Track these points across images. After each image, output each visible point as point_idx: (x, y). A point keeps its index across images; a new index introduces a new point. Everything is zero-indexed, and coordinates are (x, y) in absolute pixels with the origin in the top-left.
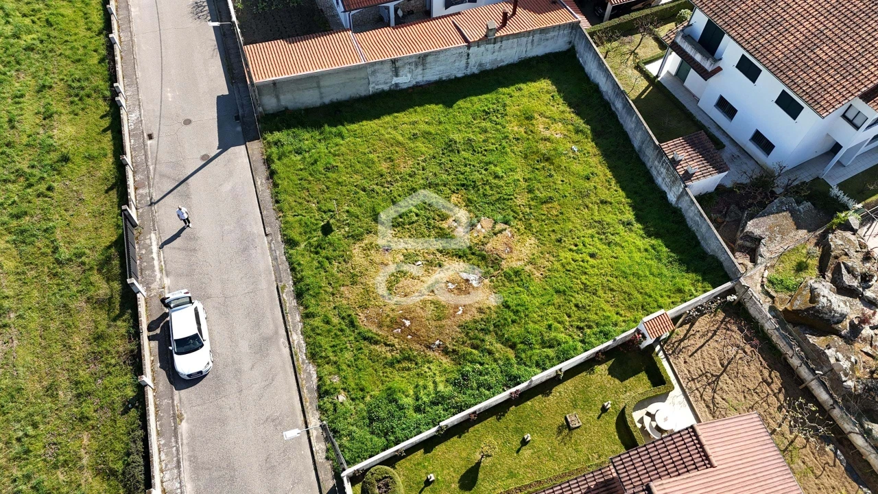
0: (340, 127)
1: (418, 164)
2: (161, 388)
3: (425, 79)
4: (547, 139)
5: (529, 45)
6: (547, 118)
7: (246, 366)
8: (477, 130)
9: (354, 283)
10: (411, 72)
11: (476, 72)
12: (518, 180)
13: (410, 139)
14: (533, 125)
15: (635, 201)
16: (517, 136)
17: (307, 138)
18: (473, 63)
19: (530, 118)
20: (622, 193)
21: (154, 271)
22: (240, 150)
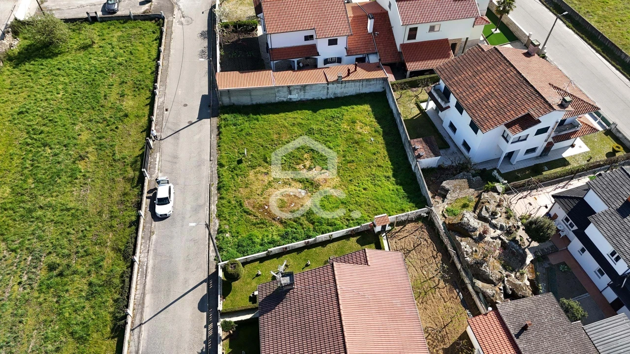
0: (258, 116)
1: (292, 137)
2: (147, 219)
3: (305, 98)
4: (359, 133)
5: (361, 87)
6: (362, 123)
7: (187, 216)
8: (326, 125)
9: (246, 187)
10: (298, 93)
11: (333, 97)
12: (340, 151)
13: (291, 125)
14: (355, 126)
15: (394, 167)
16: (345, 130)
17: (241, 119)
18: (331, 92)
19: (354, 122)
20: (390, 163)
21: (155, 169)
22: (207, 122)
